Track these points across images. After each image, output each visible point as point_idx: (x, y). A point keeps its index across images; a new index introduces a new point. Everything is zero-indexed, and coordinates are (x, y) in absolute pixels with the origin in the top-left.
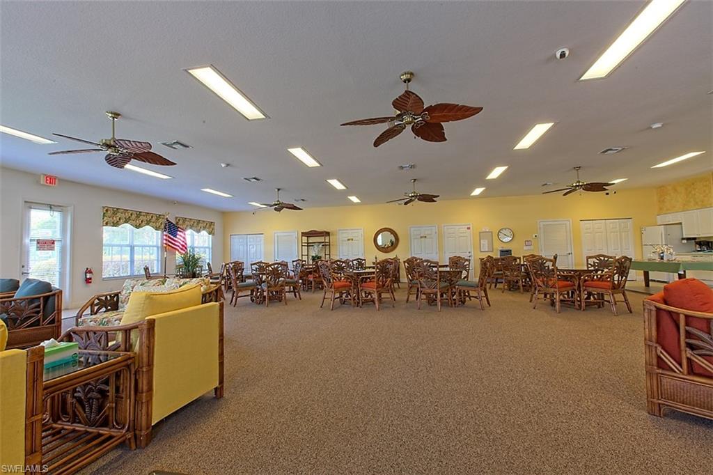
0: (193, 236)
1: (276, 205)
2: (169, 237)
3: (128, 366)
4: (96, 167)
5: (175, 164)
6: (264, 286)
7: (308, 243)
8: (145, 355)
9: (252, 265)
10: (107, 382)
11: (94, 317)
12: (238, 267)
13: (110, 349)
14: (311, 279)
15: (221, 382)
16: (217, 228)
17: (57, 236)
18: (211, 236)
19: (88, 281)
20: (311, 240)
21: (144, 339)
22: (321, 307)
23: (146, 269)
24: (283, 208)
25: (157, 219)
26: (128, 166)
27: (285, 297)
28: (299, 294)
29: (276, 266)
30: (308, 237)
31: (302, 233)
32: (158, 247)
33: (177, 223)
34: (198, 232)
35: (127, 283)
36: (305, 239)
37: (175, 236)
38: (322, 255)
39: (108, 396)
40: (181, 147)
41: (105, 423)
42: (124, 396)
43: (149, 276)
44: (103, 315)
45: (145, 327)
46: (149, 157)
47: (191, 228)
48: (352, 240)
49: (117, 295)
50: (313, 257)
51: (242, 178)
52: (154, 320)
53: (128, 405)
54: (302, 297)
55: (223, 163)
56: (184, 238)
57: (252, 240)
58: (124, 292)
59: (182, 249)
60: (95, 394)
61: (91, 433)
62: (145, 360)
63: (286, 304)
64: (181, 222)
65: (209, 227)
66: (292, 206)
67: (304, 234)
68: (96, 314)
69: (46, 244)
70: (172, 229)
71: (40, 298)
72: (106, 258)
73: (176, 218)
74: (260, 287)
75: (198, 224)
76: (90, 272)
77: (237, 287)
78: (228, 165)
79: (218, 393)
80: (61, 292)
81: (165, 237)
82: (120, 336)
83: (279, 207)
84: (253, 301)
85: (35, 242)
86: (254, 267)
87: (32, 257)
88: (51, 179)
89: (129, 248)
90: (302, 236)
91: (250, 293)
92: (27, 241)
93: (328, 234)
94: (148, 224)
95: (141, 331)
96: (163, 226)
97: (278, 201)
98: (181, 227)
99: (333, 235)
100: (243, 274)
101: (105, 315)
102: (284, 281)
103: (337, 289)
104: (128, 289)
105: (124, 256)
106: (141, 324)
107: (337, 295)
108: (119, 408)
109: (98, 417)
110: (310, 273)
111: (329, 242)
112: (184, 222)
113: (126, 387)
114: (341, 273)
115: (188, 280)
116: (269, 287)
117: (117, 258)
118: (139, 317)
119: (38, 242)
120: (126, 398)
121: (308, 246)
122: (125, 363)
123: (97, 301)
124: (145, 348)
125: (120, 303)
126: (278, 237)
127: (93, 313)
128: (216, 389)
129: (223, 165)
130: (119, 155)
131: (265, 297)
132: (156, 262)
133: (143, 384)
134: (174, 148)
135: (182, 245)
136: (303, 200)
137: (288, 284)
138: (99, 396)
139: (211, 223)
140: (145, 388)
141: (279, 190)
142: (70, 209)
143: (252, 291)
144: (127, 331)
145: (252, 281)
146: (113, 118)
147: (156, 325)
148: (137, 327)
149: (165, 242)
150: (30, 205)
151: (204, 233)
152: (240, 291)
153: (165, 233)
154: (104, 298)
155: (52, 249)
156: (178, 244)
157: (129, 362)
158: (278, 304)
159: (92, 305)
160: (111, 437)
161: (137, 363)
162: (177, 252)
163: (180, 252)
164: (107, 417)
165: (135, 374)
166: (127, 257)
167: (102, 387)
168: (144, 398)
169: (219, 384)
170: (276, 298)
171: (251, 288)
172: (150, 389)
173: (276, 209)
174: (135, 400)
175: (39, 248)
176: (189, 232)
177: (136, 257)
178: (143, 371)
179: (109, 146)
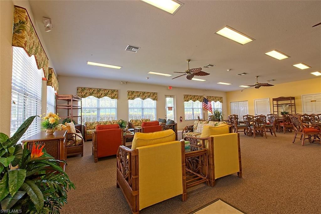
0: (214, 103)
1: (256, 85)
2: (205, 105)
3: (205, 153)
4: (183, 81)
5: (209, 74)
6: (252, 127)
7: (277, 105)
8: (211, 150)
9: (243, 116)
10: (198, 158)
11: (187, 133)
12: (236, 117)
13: (198, 146)
14: (282, 125)
15: (241, 170)
16: (224, 99)
17: (173, 106)
18: (221, 103)
19: (181, 121)
20: (280, 103)
21: (210, 144)
22: (293, 143)
23: (199, 117)
24: (260, 86)
25: (194, 97)
26: (193, 79)
27: (266, 134)
28: (275, 133)
29: (259, 117)
30: (277, 101)
31: (273, 99)
32: (201, 109)
33: (208, 99)
34: (216, 102)
35: (196, 122)
36: (275, 102)
37: (207, 104)
38: (290, 111)
39: (199, 163)
40: (211, 66)
41: (198, 173)
42: (204, 164)
43: (199, 120)
44: (189, 133)
45: (211, 140)
46: (201, 73)
47: (213, 100)
48: (315, 101)
49: (192, 126)
50: (281, 112)
51: (237, 74)
52: (213, 137)
53: (206, 168)
54: (276, 135)
55: (228, 69)
56: (211, 105)
57: (241, 104)
58: (195, 126)
59: (210, 109)
60: (195, 161)
61: (194, 174)
62: (211, 152)
63: (266, 138)
64: (209, 98)
65: (221, 100)
66: (267, 84)
67: (274, 100)
68: (187, 132)
69: (170, 108)
70: (206, 101)
71: (172, 125)
72: (186, 113)
73: (207, 96)
74: (249, 128)
75: (216, 98)
76: (182, 118)
77: (237, 127)
78: (230, 70)
79: (240, 174)
80: (177, 124)
81: (203, 105)
82: (201, 142)
83: (258, 86)
84: (245, 134)
85: (168, 108)
86: (245, 117)
87: (167, 113)
88: (170, 87)
89: (192, 109)
90: (273, 100)
91: (244, 130)
92: (166, 107)
93: (293, 98)
94: (197, 100)
95: (209, 141)
96: (203, 100)
97: (257, 83)
98: (209, 100)
99: (297, 98)
100: (238, 121)
101: (190, 133)
102: (264, 126)
103: (306, 133)
104: (196, 124)
105: (191, 112)
106: (209, 138)
107: (307, 137)
108: (203, 168)
109: (196, 169)
110: (281, 122)
111: (295, 104)
112: (210, 98)
113: (205, 161)
114: (308, 123)
115: (218, 122)
116: (255, 128)
117: (189, 113)
118: (207, 135)
119: (169, 108)
120: (205, 166)
121: (277, 106)
122: (204, 152)
123: (187, 128)
124: (211, 148)
125: (194, 130)
126: (256, 102)
127: (186, 132)
128: (238, 173)
129: (228, 70)
130: (190, 75)
131: (253, 133)
132: (201, 115)
133: (211, 162)
134: (208, 68)
135: (210, 108)
136: (273, 80)
137: (267, 127)
138: (196, 162)
139: (221, 98)
140: (212, 164)
141: (257, 77)
142: (175, 96)
143: (245, 130)
144: (204, 140)
145: (244, 124)
146: (188, 62)
147: (214, 139)
148: (207, 139)
149: (204, 106)
150: (166, 96)
151: (218, 102)
152: (239, 129)
153: (203, 103)
154: (189, 127)
155: (172, 110)
156: (208, 107)
157: (206, 152)
158: (261, 137)
159: (186, 129)
160: (201, 179)
161: (208, 152)
162: (208, 111)
163: (209, 111)
164: (199, 170)
165: (208, 157)
166: (192, 113)
167: (197, 159)
168: (212, 167)
169: (240, 171)
170: (260, 134)
171: (245, 128)
172: (213, 165)
173: (255, 87)
174: (209, 167)
175: (169, 110)
176: (212, 102)
177: (195, 113)
178: (210, 157)
179: (188, 72)
